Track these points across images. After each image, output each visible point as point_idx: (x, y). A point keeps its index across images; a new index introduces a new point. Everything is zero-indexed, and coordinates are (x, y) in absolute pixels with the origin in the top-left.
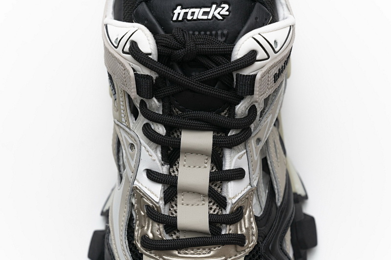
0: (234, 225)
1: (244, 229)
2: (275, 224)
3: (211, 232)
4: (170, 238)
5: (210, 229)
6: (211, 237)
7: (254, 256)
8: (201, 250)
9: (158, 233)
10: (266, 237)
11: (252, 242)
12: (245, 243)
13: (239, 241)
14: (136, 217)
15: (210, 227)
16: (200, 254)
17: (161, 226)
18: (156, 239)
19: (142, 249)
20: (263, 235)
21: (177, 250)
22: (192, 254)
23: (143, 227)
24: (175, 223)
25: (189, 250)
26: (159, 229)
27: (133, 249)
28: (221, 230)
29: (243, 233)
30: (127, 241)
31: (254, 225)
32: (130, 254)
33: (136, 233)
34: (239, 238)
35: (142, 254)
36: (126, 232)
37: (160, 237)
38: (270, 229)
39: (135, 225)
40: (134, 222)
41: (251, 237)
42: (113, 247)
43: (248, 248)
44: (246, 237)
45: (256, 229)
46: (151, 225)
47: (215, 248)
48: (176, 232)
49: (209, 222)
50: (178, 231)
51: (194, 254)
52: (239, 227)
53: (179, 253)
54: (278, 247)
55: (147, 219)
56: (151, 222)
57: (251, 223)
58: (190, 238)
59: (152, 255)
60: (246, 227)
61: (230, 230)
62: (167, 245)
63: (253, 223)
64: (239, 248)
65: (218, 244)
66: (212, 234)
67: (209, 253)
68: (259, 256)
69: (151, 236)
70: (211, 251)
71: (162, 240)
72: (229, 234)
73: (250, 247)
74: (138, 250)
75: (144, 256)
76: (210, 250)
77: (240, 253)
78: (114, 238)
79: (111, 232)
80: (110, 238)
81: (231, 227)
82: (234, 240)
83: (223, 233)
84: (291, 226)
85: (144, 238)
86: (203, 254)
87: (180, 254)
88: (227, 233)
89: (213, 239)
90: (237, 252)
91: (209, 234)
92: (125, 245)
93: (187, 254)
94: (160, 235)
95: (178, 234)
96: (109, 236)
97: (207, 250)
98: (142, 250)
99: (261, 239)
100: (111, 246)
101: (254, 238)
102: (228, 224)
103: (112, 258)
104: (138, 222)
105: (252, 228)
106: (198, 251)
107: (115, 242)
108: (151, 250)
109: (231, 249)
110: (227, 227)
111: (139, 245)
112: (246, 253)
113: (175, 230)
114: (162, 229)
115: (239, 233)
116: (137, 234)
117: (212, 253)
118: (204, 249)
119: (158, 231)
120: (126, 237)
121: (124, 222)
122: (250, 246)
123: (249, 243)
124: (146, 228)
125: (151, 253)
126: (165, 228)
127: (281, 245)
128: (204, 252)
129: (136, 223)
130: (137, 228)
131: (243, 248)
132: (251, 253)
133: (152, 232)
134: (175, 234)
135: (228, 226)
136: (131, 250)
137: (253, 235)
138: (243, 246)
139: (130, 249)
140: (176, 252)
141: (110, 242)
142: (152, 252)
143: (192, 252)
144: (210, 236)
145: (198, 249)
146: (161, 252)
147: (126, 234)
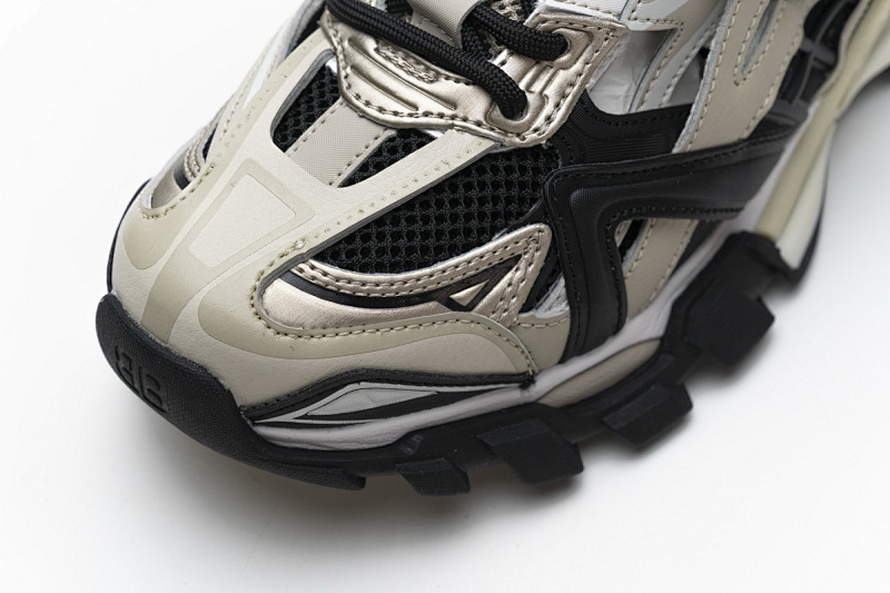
1: (536, 90)
8: (422, 66)
11: (535, 130)
16: (412, 74)
21: (377, 41)
22: (397, 64)
25: (399, 54)
31: (565, 105)
41: (539, 120)
43: (518, 135)
44: (529, 111)
45: (564, 115)
47: (447, 79)
51: (401, 67)
53: (377, 50)
57: (561, 94)
59: (332, 32)
60: (546, 92)
61: (505, 62)
63: (567, 101)
64: (498, 115)
67: (431, 82)
70: (437, 80)
73: (524, 139)
76: (437, 77)
77: (491, 129)
83: (495, 62)
86: (419, 77)
87: (378, 53)
90: (488, 119)
93: (389, 59)
97: (432, 74)
105: (558, 104)
106: (415, 66)
115: (522, 86)
117: (436, 87)
118: (428, 70)
122: (526, 136)
123: (527, 127)
128: (423, 75)
131: (506, 125)
137: (548, 119)
140: (370, 44)
143: (401, 61)
145: (418, 63)
146: (346, 31)
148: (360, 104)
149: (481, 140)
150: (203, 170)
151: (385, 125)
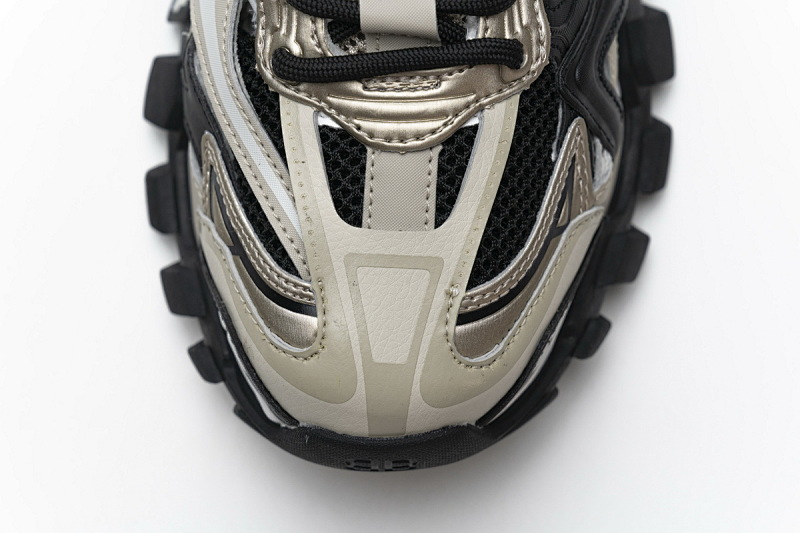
0: (497, 17)
1: (518, 29)
2: (588, 18)
3: (441, 36)
4: (343, 53)
5: (439, 29)
6: (443, 49)
7: (540, 93)
8: (418, 78)
9: (313, 42)
10: (567, 50)
11: (537, 59)
12: (522, 61)
13: (510, 55)
14: (258, 7)
15: (438, 23)
16: (415, 89)
17: (321, 24)
18: (309, 55)
19: (275, 82)
20: (561, 45)
21: (360, 81)
22: (395, 90)
23: (275, 30)
24: (355, 14)
25: (389, 80)
26: (316, 32)
27: (254, 86)
28: (464, 31)
29: (517, 37)
30: (238, 65)
31: (541, 19)
32: (249, 97)
33: (260, 46)
34: (509, 49)
35: (276, 95)
36: (236, 44)
37: (319, 50)
38: (578, 32)
39: (256, 26)
40: (254, 19)
41: (534, 48)
42: (206, 82)
43: (528, 73)
44: (525, 48)
45: (546, 27)
46: (295, 23)
47: (450, 74)
48: (356, 40)
49: (437, 10)
50: (362, 37)
51: (401, 90)
52: (506, 23)
53: (365, 88)
54: (594, 74)
55: (285, 10)
56: (295, 16)
57: (533, 14)
58: (392, 52)
59: (302, 95)
60: (524, 23)
61: (486, 29)
62: (337, 70)
63: (540, 15)
64: (509, 74)
65: (459, 64)
66: (443, 40)
67: (437, 85)
68: (553, 94)
69: (296, 50)
70: (442, 80)
71: (324, 58)
72: (484, 39)
73: (534, 72)
74: (267, 86)
75: (281, 98)
76: (440, 78)
77: (510, 86)
78: (207, 60)
79: (199, 47)
80: (196, 62)
81: (489, 22)
82: (496, 53)
83: (470, 36)
84: (620, 33)
85: (281, 56)
86: (424, 88)
87: (369, 90)
88: (480, 36)
89: (446, 51)
90: (503, 82)
91: (437, 42)
92: (234, 76)
93: (383, 89)
94: (319, 45)
95: (360, 44)
96: (193, 57)
97: (432, 78)
98: (277, 84)
99: (557, 54)
100: (200, 81)
101: (543, 50)
102: (482, 16)
103: (205, 108)
104: (263, 19)
105: (538, 26)
106: (412, 81)
107: (209, 69)
108: (299, 84)
109: (488, 75)
110: (478, 22)
111: (268, 74)
112: (525, 85)
113: (354, 34)
114: (322, 32)
115: (508, 36)
116: (264, 47)
117: (445, 86)
118: (425, 77)
119: (313, 37)
120: (237, 57)
121: (229, 20)
122: (533, 67)
123: (530, 62)
124: (283, 31)
125: (298, 91)
126: (330, 28)
127: (601, 70)
128: (425, 84)
129: (257, 22)
130: (261, 33)
131: (518, 75)
132: (534, 85)
133: (298, 40)
134: (353, 44)
135: (481, 20)
136: (248, 86)
137: (540, 42)
138: (518, 67)
139: (246, 84)
140: (357, 87)
141: (197, 73)
142: (302, 87)
143: (397, 85)
144: (439, 45)
145: (411, 78)
146: (323, 88)
147: (236, 49)
148: (396, 144)
149: (510, 101)
150: (317, 290)
151: (430, 147)
